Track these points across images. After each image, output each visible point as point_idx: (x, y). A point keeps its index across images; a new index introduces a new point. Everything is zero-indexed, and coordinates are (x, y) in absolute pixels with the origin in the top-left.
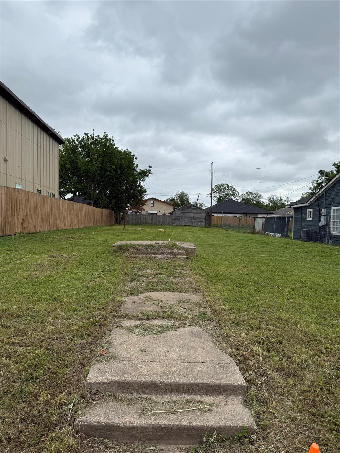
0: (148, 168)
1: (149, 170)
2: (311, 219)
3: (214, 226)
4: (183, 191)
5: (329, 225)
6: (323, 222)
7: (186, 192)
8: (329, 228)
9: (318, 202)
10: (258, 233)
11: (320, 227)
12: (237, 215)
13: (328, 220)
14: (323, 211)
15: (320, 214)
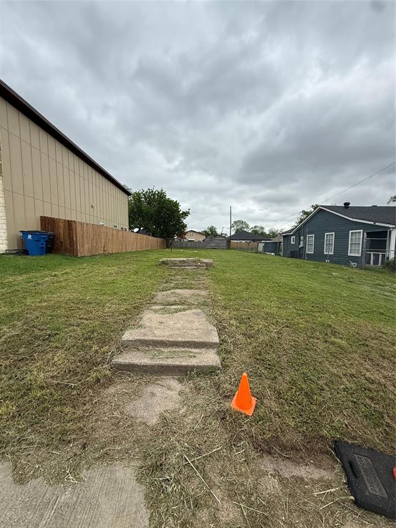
0: (188, 211)
2: (294, 243)
3: (232, 249)
5: (306, 247)
6: (301, 245)
7: (215, 226)
9: (298, 231)
10: (260, 253)
11: (299, 248)
12: (248, 241)
13: (305, 244)
14: (302, 237)
15: (300, 240)
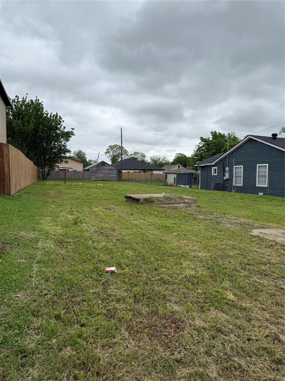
0: (71, 130)
1: (72, 132)
2: (216, 174)
3: (124, 180)
4: (80, 149)
5: (232, 179)
6: (227, 176)
7: (83, 151)
8: (232, 181)
9: (222, 162)
10: (171, 185)
11: (224, 181)
12: (137, 171)
13: (231, 175)
14: (227, 168)
15: (224, 171)
